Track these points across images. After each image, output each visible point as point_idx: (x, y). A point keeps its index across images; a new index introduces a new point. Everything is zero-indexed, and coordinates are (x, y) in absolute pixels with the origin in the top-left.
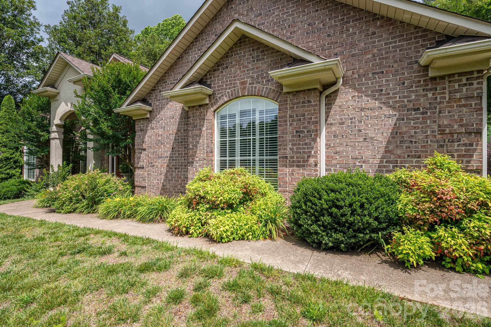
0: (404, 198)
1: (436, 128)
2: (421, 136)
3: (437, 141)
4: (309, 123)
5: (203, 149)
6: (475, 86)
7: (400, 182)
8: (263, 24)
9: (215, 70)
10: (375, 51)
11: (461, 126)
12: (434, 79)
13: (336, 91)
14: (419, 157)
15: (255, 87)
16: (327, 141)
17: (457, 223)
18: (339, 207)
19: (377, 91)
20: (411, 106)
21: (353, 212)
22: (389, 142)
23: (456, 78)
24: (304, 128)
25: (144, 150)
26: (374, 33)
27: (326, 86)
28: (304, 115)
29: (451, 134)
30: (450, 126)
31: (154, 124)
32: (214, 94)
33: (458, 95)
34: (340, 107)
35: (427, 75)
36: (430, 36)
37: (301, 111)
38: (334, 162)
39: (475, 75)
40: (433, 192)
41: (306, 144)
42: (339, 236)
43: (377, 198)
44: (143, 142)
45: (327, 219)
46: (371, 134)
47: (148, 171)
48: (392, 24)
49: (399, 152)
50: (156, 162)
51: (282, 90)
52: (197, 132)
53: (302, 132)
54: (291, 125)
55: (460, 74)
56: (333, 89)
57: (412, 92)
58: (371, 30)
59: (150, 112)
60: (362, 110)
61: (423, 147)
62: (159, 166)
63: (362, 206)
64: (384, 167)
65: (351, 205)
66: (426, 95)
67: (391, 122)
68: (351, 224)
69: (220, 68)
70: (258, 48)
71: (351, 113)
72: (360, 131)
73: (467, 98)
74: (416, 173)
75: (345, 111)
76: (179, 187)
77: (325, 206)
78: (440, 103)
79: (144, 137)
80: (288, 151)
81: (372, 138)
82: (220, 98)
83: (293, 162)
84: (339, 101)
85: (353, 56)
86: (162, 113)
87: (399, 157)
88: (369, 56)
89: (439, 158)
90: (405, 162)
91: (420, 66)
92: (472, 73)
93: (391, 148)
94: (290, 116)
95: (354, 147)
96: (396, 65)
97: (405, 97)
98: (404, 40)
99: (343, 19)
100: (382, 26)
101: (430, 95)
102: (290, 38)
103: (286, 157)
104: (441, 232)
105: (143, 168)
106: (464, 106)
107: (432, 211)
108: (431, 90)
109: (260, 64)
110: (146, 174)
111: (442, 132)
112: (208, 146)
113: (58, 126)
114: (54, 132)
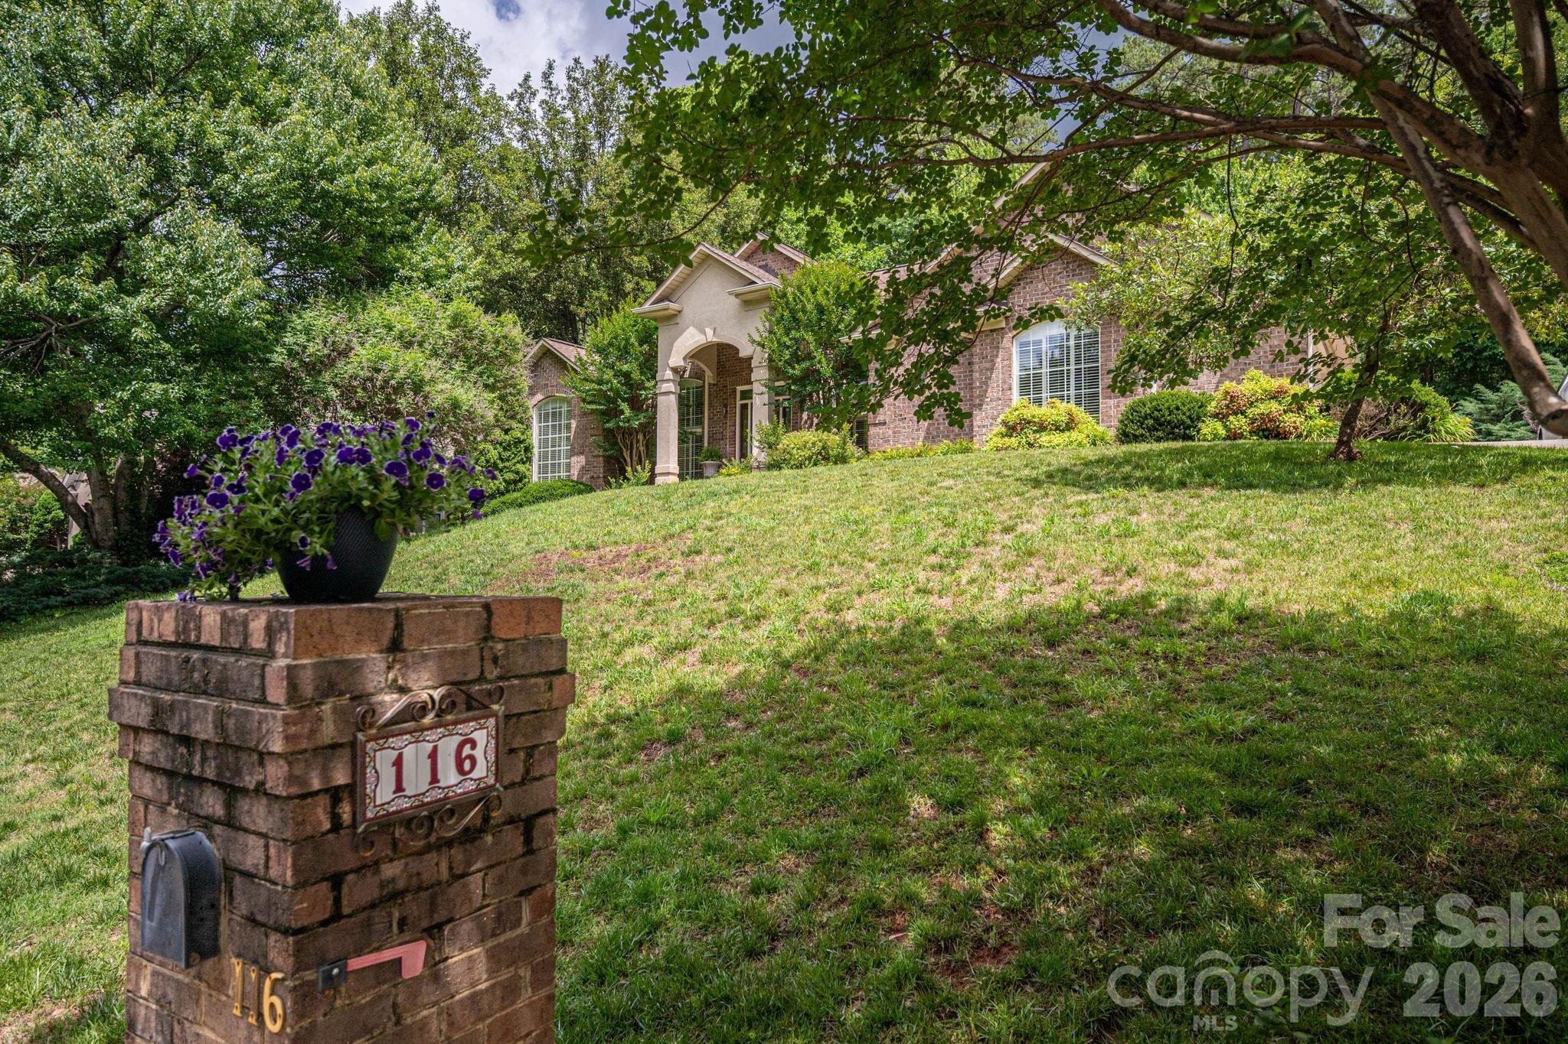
1: (1268, 349)
3: (1269, 362)
5: (998, 386)
21: (1171, 412)
32: (1012, 315)
40: (1227, 393)
43: (1190, 402)
50: (909, 413)
52: (988, 365)
54: (1116, 350)
63: (1177, 409)
65: (1169, 407)
94: (1115, 341)
104: (1232, 418)
107: (1227, 406)
112: (1004, 382)
113: (675, 370)
114: (668, 381)
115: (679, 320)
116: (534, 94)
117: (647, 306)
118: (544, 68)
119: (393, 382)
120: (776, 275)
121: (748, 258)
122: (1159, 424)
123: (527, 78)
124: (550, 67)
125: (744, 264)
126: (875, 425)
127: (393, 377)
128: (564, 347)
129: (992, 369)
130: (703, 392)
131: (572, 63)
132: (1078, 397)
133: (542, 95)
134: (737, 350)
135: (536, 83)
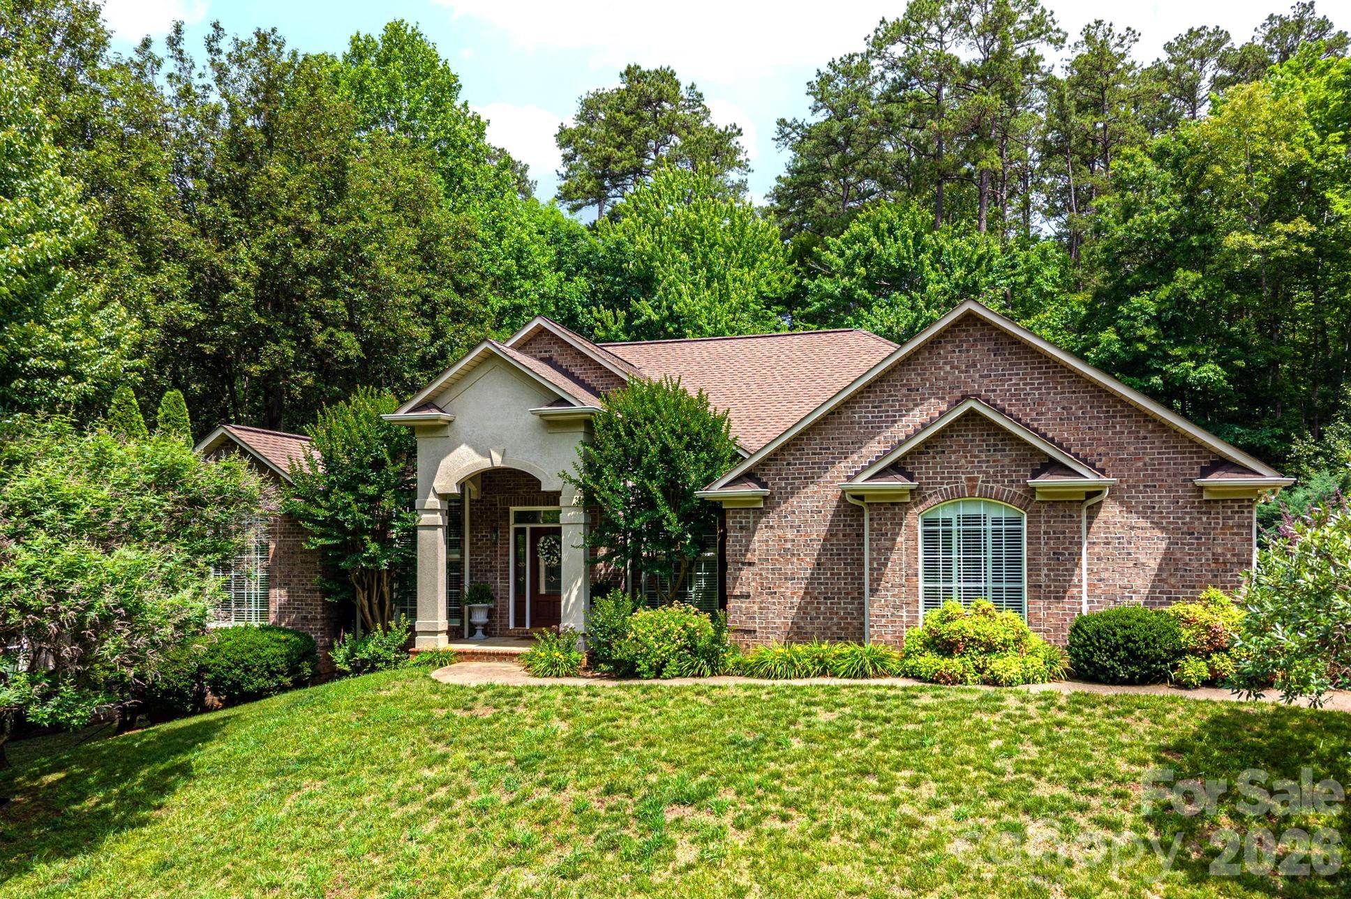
0: (1186, 633)
1: (1210, 556)
2: (1195, 564)
3: (1212, 571)
4: (1071, 543)
5: (901, 570)
6: (1246, 514)
7: (1178, 617)
8: (995, 391)
9: (922, 453)
10: (1147, 459)
11: (1234, 555)
12: (1208, 501)
13: (1101, 502)
14: (1194, 587)
15: (992, 488)
16: (1089, 564)
17: (1226, 650)
18: (1135, 642)
19: (1149, 507)
20: (1185, 529)
21: (1147, 645)
22: (1160, 569)
23: (1229, 503)
24: (1065, 549)
25: (750, 564)
26: (1145, 438)
27: (1090, 495)
28: (1064, 533)
29: (1225, 563)
30: (1224, 554)
31: (773, 519)
32: (919, 488)
33: (1231, 522)
34: (1105, 522)
35: (1201, 496)
36: (1204, 454)
37: (1060, 527)
38: (1098, 592)
39: (1246, 503)
40: (1209, 627)
41: (1067, 570)
42: (1134, 669)
43: (1165, 633)
44: (747, 550)
45: (1122, 653)
46: (1142, 559)
47: (762, 602)
48: (1165, 431)
49: (1173, 581)
50: (780, 587)
51: (1034, 496)
52: (888, 544)
53: (1063, 554)
54: (1046, 544)
55: (1233, 501)
56: (1096, 500)
57: (1186, 513)
58: (1142, 433)
59: (765, 498)
60: (1132, 528)
61: (1198, 576)
62: (789, 594)
63: (1154, 641)
64: (1157, 598)
65: (1145, 639)
66: (1200, 519)
67: (1164, 545)
68: (1146, 657)
69: (931, 451)
70: (996, 435)
71: (1119, 532)
72: (1129, 554)
73: (1240, 526)
74: (1191, 607)
75: (1111, 529)
76: (835, 628)
77: (1121, 642)
78: (1214, 528)
79: (749, 542)
80: (1043, 578)
81: (1143, 564)
82: (930, 495)
83: (1050, 592)
84: (1102, 514)
85: (1121, 460)
86: (794, 501)
87: (1173, 587)
88: (1140, 464)
89: (1213, 592)
90: (1180, 593)
91: (1194, 485)
92: (1242, 500)
93: (1164, 576)
94: (1045, 533)
95: (1122, 574)
96: (1169, 480)
97: (1179, 518)
98: (1178, 453)
99: (1108, 412)
100: (1153, 431)
101: (1204, 519)
102: (1035, 420)
103: (1040, 586)
104: (1215, 657)
105: (748, 596)
106: (1236, 534)
107: (1209, 642)
108: (1205, 513)
109: (999, 456)
110: (756, 608)
111: (1216, 561)
112: (909, 566)
113: (443, 497)
114: (433, 511)
115: (449, 432)
116: (159, 65)
117: (402, 413)
118: (170, 32)
119: (92, 614)
120: (597, 395)
121: (521, 347)
122: (1134, 657)
123: (146, 44)
124: (178, 30)
125: (518, 356)
126: (736, 597)
127: (89, 607)
128: (255, 436)
129: (891, 549)
130: (462, 508)
131: (211, 31)
132: (997, 591)
133: (170, 66)
134: (539, 483)
135: (160, 49)
